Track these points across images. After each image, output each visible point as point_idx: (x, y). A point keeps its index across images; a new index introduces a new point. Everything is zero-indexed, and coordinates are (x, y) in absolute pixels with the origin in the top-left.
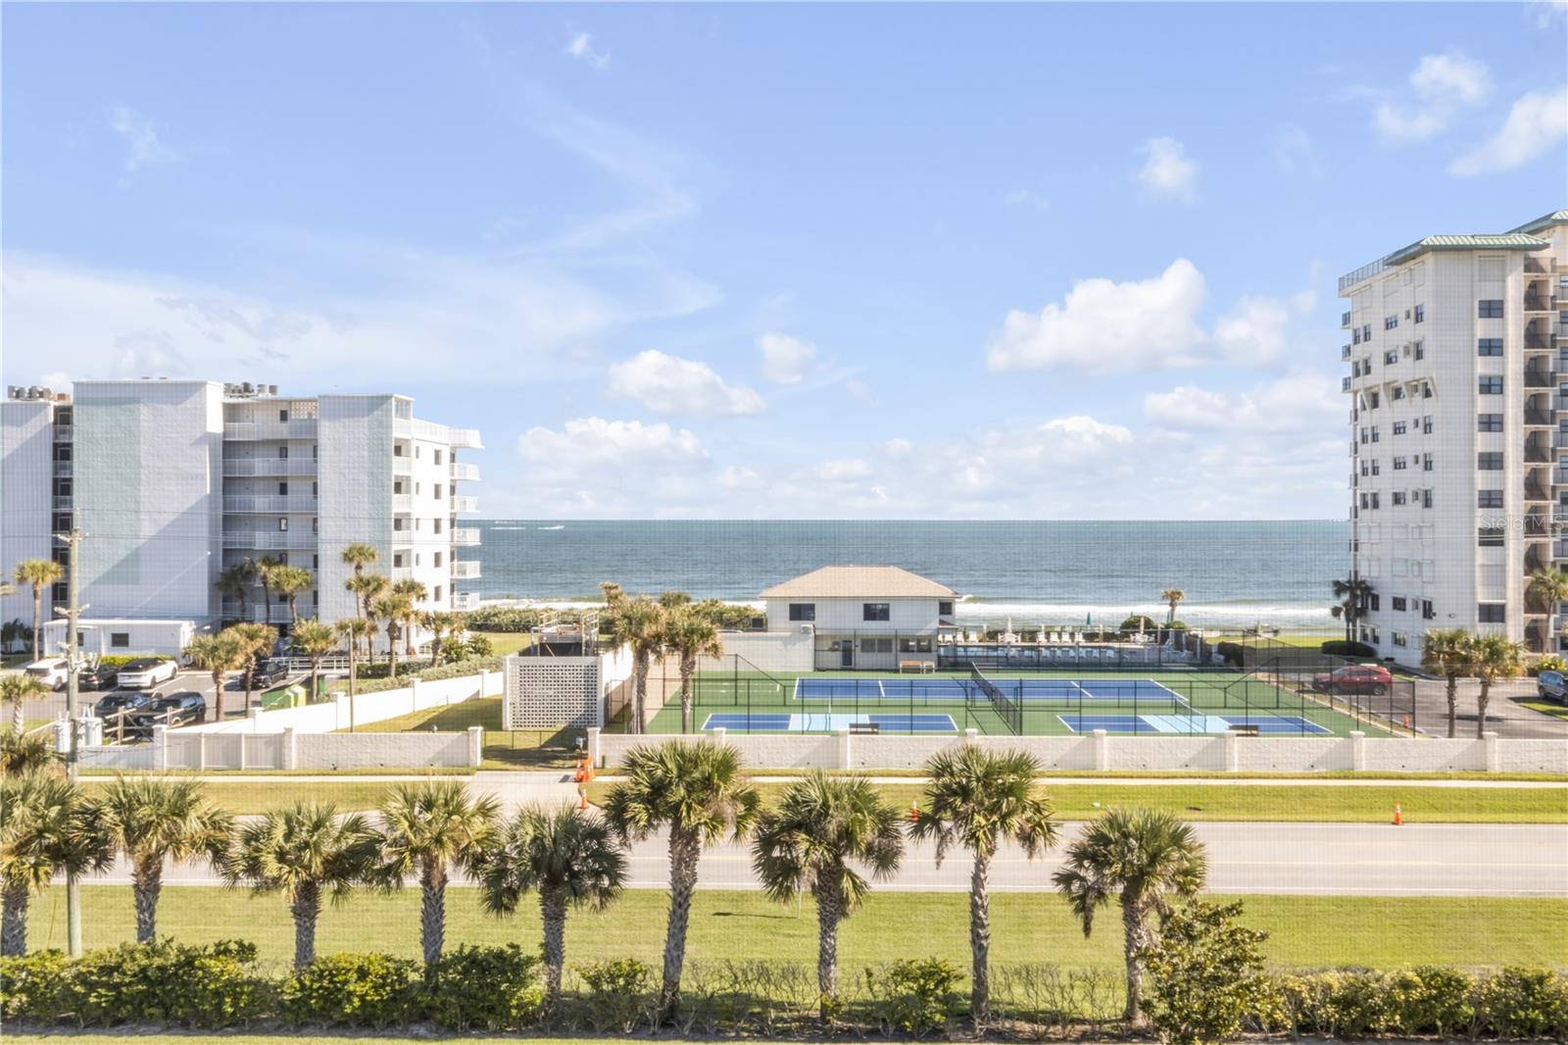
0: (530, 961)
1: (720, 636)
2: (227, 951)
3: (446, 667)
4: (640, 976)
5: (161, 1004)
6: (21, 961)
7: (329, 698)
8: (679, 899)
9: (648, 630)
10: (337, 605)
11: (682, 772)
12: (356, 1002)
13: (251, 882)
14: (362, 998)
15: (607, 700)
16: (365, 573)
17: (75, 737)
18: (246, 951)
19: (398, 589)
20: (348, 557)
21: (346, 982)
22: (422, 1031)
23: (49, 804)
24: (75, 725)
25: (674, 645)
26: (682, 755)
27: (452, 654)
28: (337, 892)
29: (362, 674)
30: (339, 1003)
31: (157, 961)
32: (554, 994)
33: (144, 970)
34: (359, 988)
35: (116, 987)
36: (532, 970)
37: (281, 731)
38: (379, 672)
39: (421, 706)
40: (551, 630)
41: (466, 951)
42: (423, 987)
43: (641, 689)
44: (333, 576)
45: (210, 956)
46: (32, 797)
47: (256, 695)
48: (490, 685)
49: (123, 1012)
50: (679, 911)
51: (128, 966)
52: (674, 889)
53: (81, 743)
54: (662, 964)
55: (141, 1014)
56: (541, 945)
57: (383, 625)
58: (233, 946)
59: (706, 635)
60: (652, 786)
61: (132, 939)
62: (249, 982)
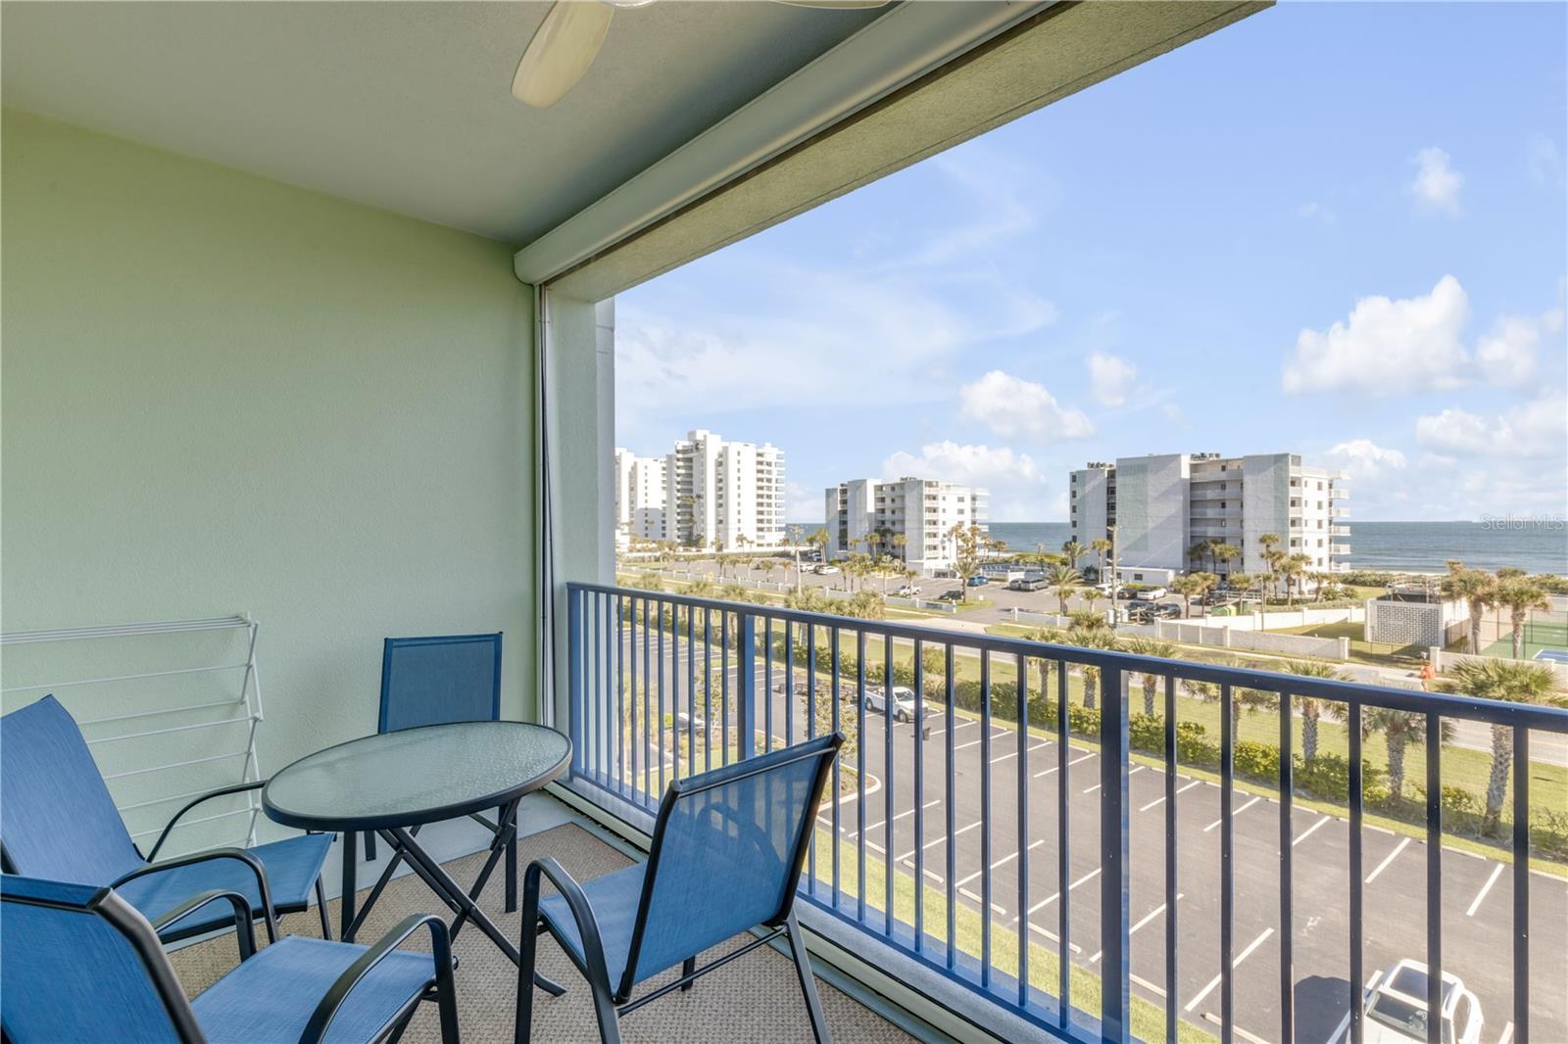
0: (1377, 772)
1: (1548, 598)
2: (1189, 727)
3: (1325, 602)
4: (1465, 800)
5: (1156, 744)
6: (1092, 711)
7: (1250, 613)
8: (1500, 759)
9: (1480, 591)
10: (1255, 565)
11: (1502, 680)
12: (1262, 768)
13: (1202, 697)
14: (1265, 767)
15: (1447, 631)
16: (1273, 549)
17: (1116, 617)
18: (1200, 730)
19: (1293, 558)
20: (1262, 540)
21: (1256, 756)
22: (1303, 794)
23: (1104, 646)
24: (1116, 612)
25: (1504, 600)
26: (1504, 669)
27: (1330, 596)
28: (1251, 710)
29: (1270, 602)
30: (1251, 766)
31: (1155, 724)
32: (1396, 795)
33: (1148, 727)
34: (1264, 762)
35: (1135, 732)
36: (1379, 777)
37: (1221, 627)
38: (1282, 602)
39: (1308, 622)
40: (1401, 586)
41: (1332, 757)
42: (1304, 771)
43: (1476, 627)
44: (1252, 550)
45: (1180, 728)
46: (1096, 641)
47: (1208, 609)
48: (1356, 615)
49: (1138, 744)
50: (1500, 767)
51: (1140, 723)
52: (1496, 752)
53: (1119, 620)
54: (1486, 796)
55: (1147, 747)
56: (1387, 765)
57: (1283, 578)
58: (1193, 726)
59: (1534, 597)
60: (1475, 684)
61: (1143, 712)
62: (1201, 745)
